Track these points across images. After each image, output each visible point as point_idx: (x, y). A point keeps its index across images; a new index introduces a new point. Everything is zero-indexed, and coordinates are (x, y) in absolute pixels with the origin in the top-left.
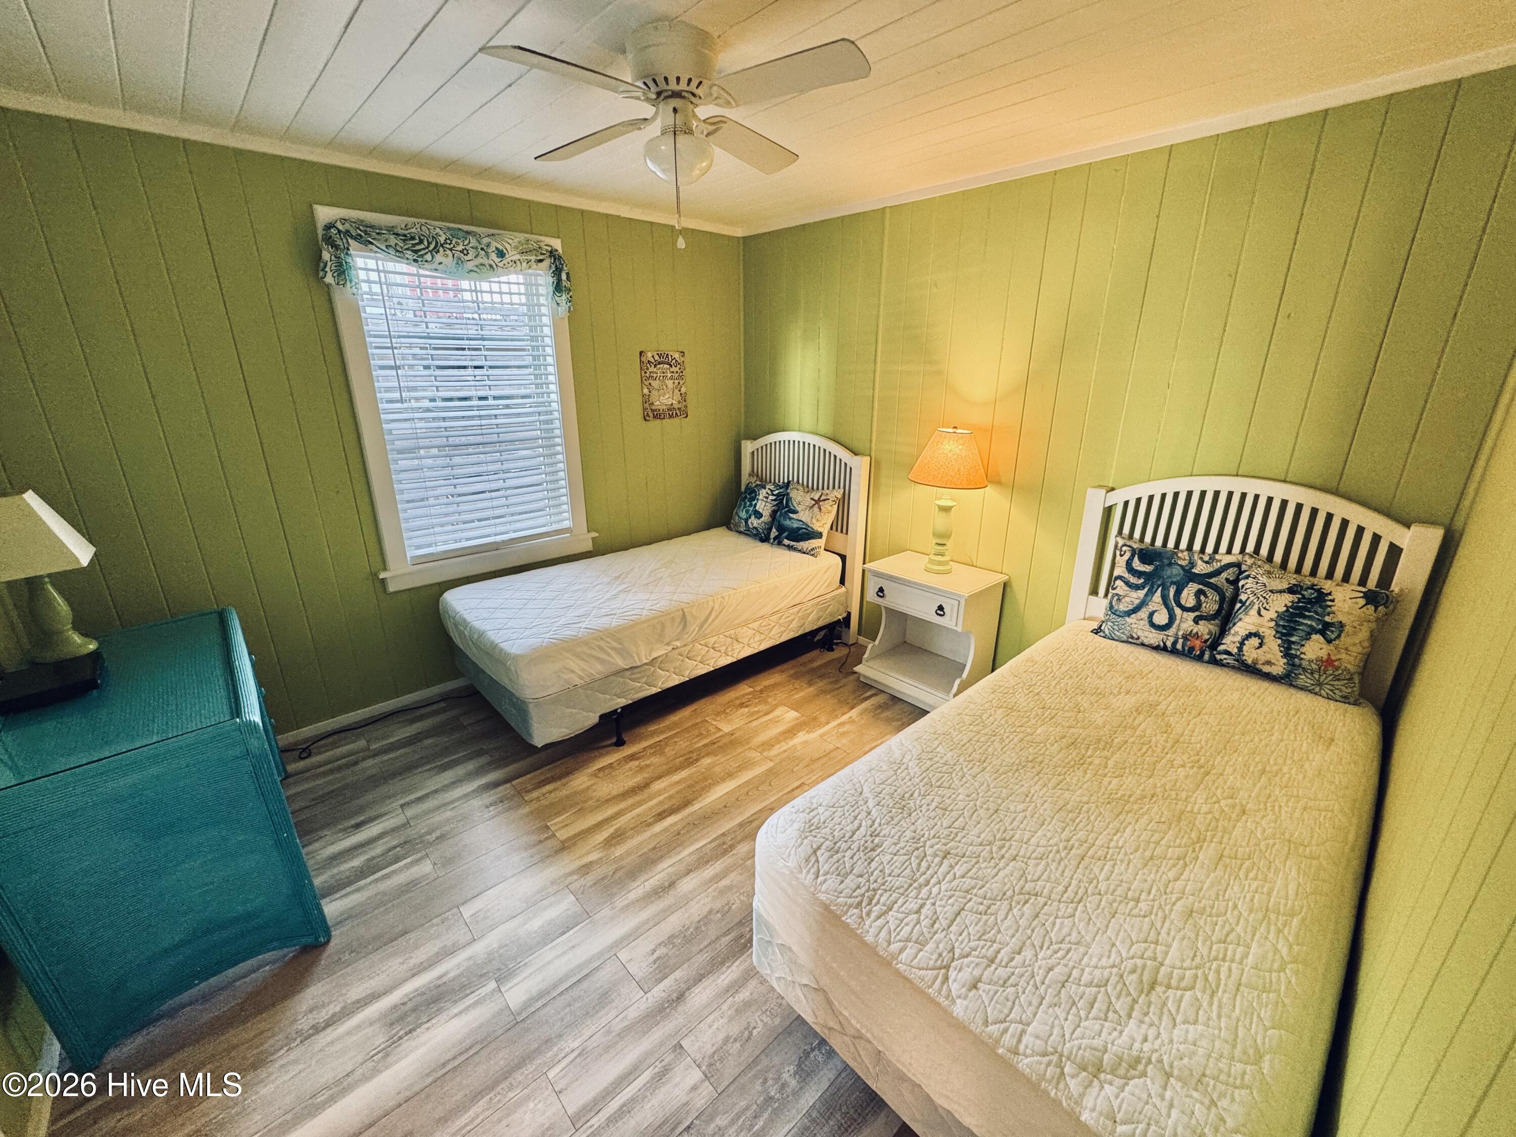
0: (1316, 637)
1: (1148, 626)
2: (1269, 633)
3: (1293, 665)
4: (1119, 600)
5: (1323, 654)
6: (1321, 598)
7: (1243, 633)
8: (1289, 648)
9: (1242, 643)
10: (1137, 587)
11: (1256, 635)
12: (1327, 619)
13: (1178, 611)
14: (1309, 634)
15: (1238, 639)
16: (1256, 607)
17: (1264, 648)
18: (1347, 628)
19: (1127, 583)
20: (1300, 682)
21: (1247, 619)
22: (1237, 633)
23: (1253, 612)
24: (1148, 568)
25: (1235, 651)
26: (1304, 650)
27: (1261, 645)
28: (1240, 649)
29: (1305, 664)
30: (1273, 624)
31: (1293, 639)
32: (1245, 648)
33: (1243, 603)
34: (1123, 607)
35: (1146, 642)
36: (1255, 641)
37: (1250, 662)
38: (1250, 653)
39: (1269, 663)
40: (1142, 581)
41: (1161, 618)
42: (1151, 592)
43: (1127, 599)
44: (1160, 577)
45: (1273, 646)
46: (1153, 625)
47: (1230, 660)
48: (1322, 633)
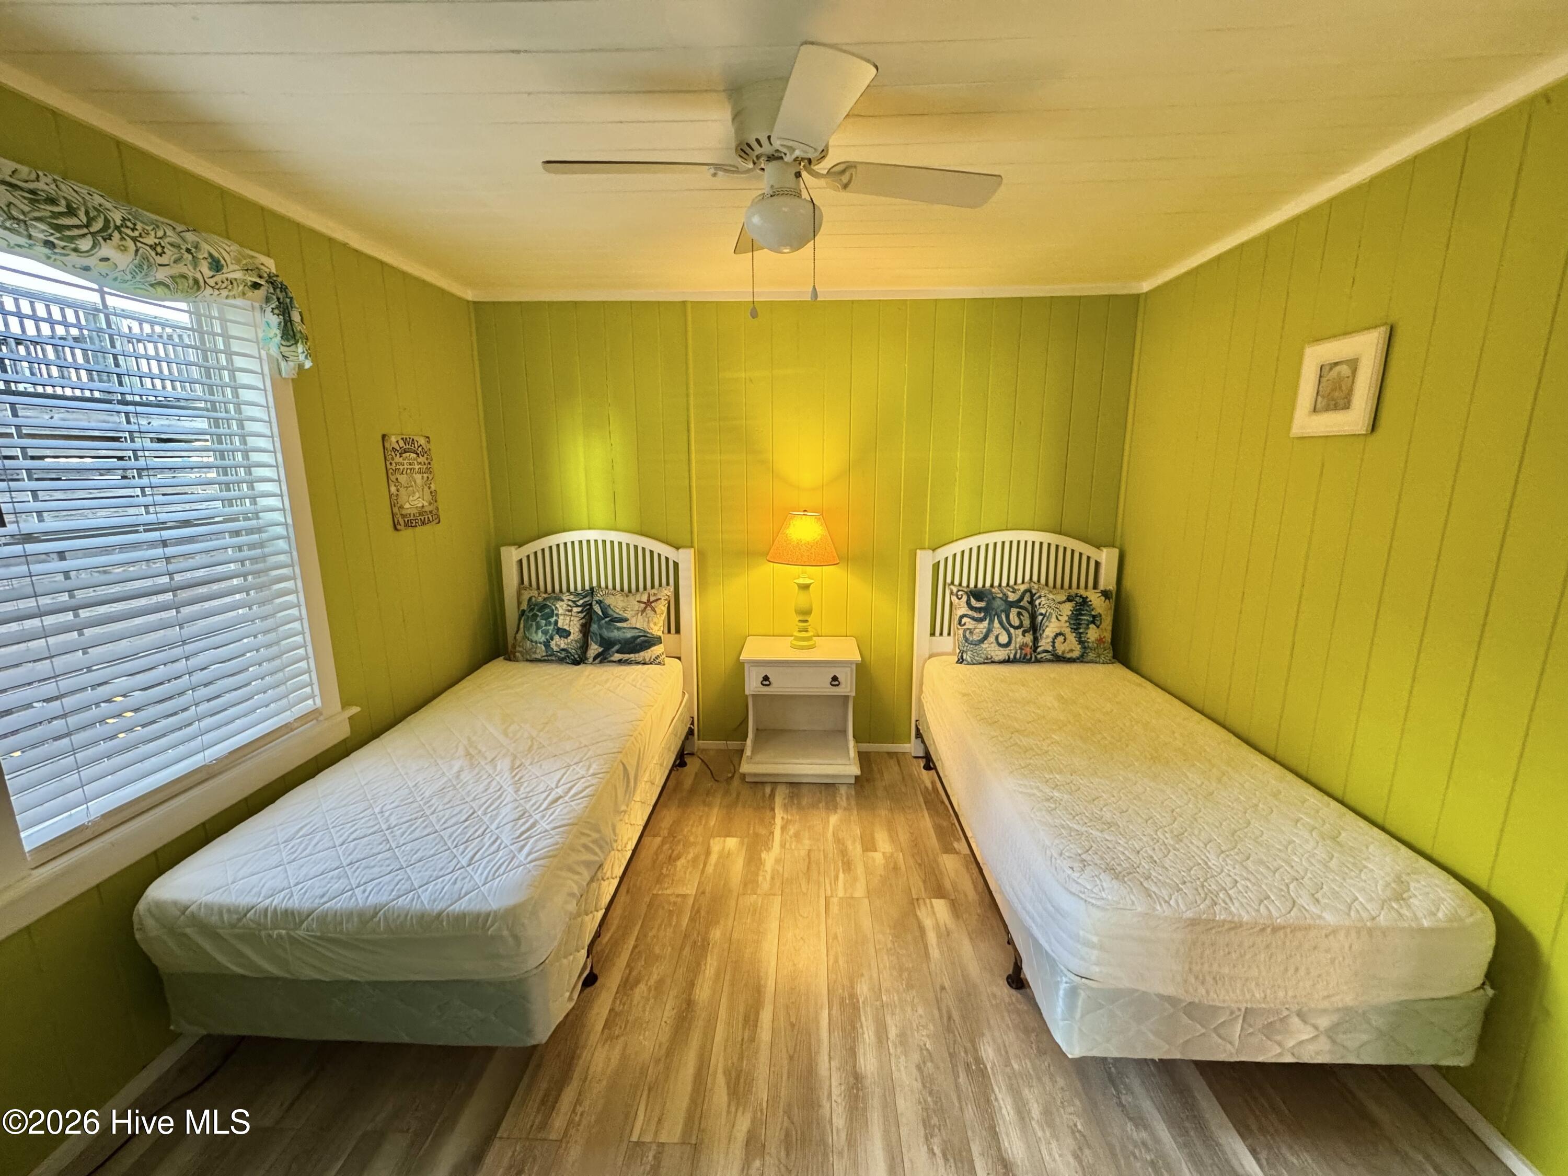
0: (1092, 626)
1: (997, 647)
2: (1067, 631)
3: (1085, 648)
4: (971, 633)
5: (1097, 636)
6: (1085, 601)
7: (1052, 635)
8: (1080, 637)
9: (1054, 642)
10: (981, 620)
11: (1060, 634)
12: (1093, 613)
13: (1012, 630)
14: (1088, 625)
15: (1050, 640)
16: (1054, 616)
17: (1068, 641)
18: (1103, 616)
19: (973, 619)
20: (1089, 658)
21: (1052, 625)
22: (1047, 637)
23: (1054, 619)
24: (982, 604)
25: (1050, 648)
26: (1088, 636)
27: (1065, 640)
28: (1054, 647)
29: (1090, 645)
30: (1068, 624)
31: (1081, 631)
32: (1056, 645)
33: (1044, 615)
34: (976, 638)
35: (997, 659)
36: (1061, 638)
37: (1060, 653)
38: (1061, 648)
39: (1071, 651)
40: (982, 614)
41: (1004, 639)
42: (992, 621)
43: (977, 630)
44: (993, 609)
45: (1071, 637)
46: (1000, 645)
47: (1049, 656)
48: (1093, 622)
